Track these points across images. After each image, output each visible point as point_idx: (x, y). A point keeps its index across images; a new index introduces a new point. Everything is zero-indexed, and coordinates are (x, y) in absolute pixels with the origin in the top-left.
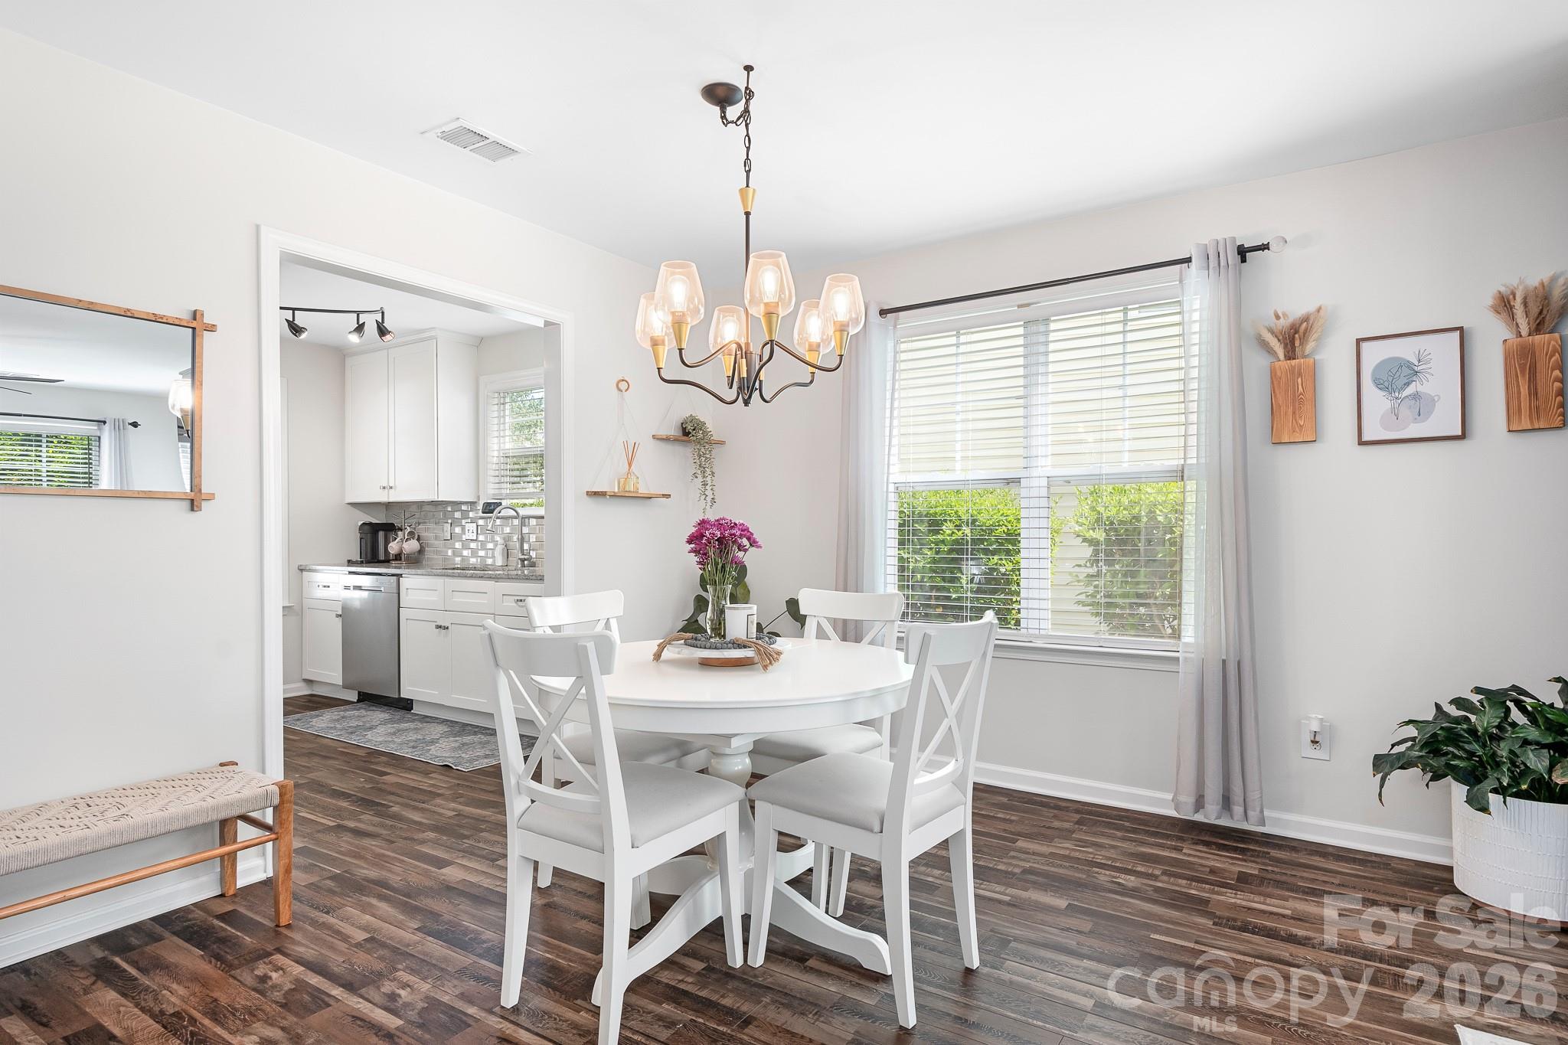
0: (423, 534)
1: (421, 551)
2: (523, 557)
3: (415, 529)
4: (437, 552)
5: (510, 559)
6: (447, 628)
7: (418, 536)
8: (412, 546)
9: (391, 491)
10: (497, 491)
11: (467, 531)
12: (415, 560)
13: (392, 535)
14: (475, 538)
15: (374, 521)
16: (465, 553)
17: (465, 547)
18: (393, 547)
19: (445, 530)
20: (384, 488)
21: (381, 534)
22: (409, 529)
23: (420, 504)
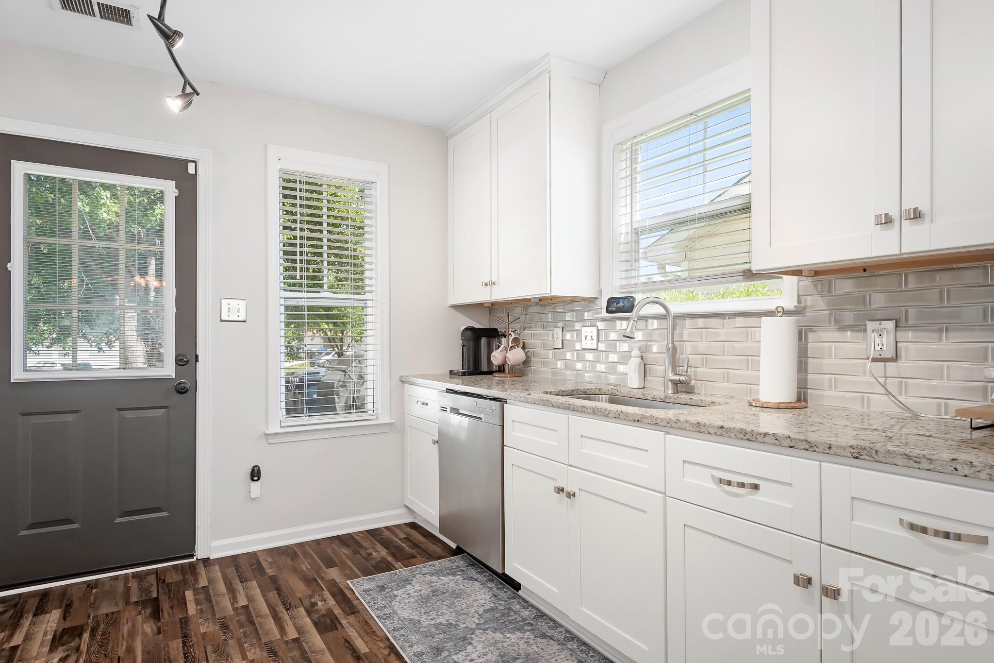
0: (529, 341)
1: (527, 362)
2: (677, 378)
3: (519, 334)
4: (545, 364)
5: (648, 378)
6: (574, 495)
7: (524, 343)
8: (516, 356)
9: (494, 288)
10: (624, 282)
11: (583, 338)
12: (520, 371)
13: (495, 342)
14: (595, 347)
15: (477, 326)
16: (579, 366)
17: (581, 359)
18: (497, 357)
19: (555, 335)
20: (486, 285)
21: (484, 341)
22: (513, 336)
23: (525, 303)
